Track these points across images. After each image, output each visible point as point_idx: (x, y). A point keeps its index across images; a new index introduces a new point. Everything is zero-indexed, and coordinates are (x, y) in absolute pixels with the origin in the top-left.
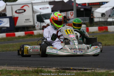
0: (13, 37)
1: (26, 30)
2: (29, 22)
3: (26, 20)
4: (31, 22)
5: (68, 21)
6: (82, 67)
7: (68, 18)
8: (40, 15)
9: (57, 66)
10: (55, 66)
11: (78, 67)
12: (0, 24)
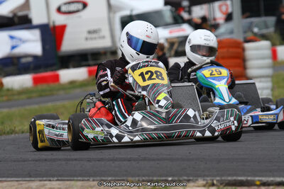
0: (53, 85)
1: (91, 62)
2: (100, 38)
3: (89, 32)
4: (104, 37)
5: (213, 29)
8: (131, 17)
9: (207, 176)
10: (203, 176)
11: (273, 176)
12: (13, 47)
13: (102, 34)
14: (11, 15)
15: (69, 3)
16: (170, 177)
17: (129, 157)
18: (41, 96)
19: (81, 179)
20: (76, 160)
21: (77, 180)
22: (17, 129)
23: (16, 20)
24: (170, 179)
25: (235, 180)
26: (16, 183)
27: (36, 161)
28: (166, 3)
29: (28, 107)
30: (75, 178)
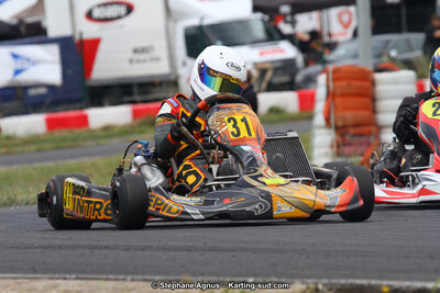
0: (77, 131)
1: (138, 98)
2: (152, 59)
3: (136, 51)
4: (158, 59)
5: (327, 51)
6: (428, 280)
7: (326, 39)
8: (200, 28)
9: (309, 277)
10: (301, 277)
11: (410, 279)
12: (17, 72)
13: (156, 53)
14: (14, 22)
15: (105, 5)
16: (251, 276)
17: (189, 244)
18: (58, 148)
19: (114, 277)
20: (106, 247)
21: (107, 279)
22: (19, 198)
23: (23, 29)
24: (251, 280)
25: (351, 284)
26: (12, 282)
27: (46, 248)
28: (256, 9)
29: (37, 165)
30: (105, 277)
